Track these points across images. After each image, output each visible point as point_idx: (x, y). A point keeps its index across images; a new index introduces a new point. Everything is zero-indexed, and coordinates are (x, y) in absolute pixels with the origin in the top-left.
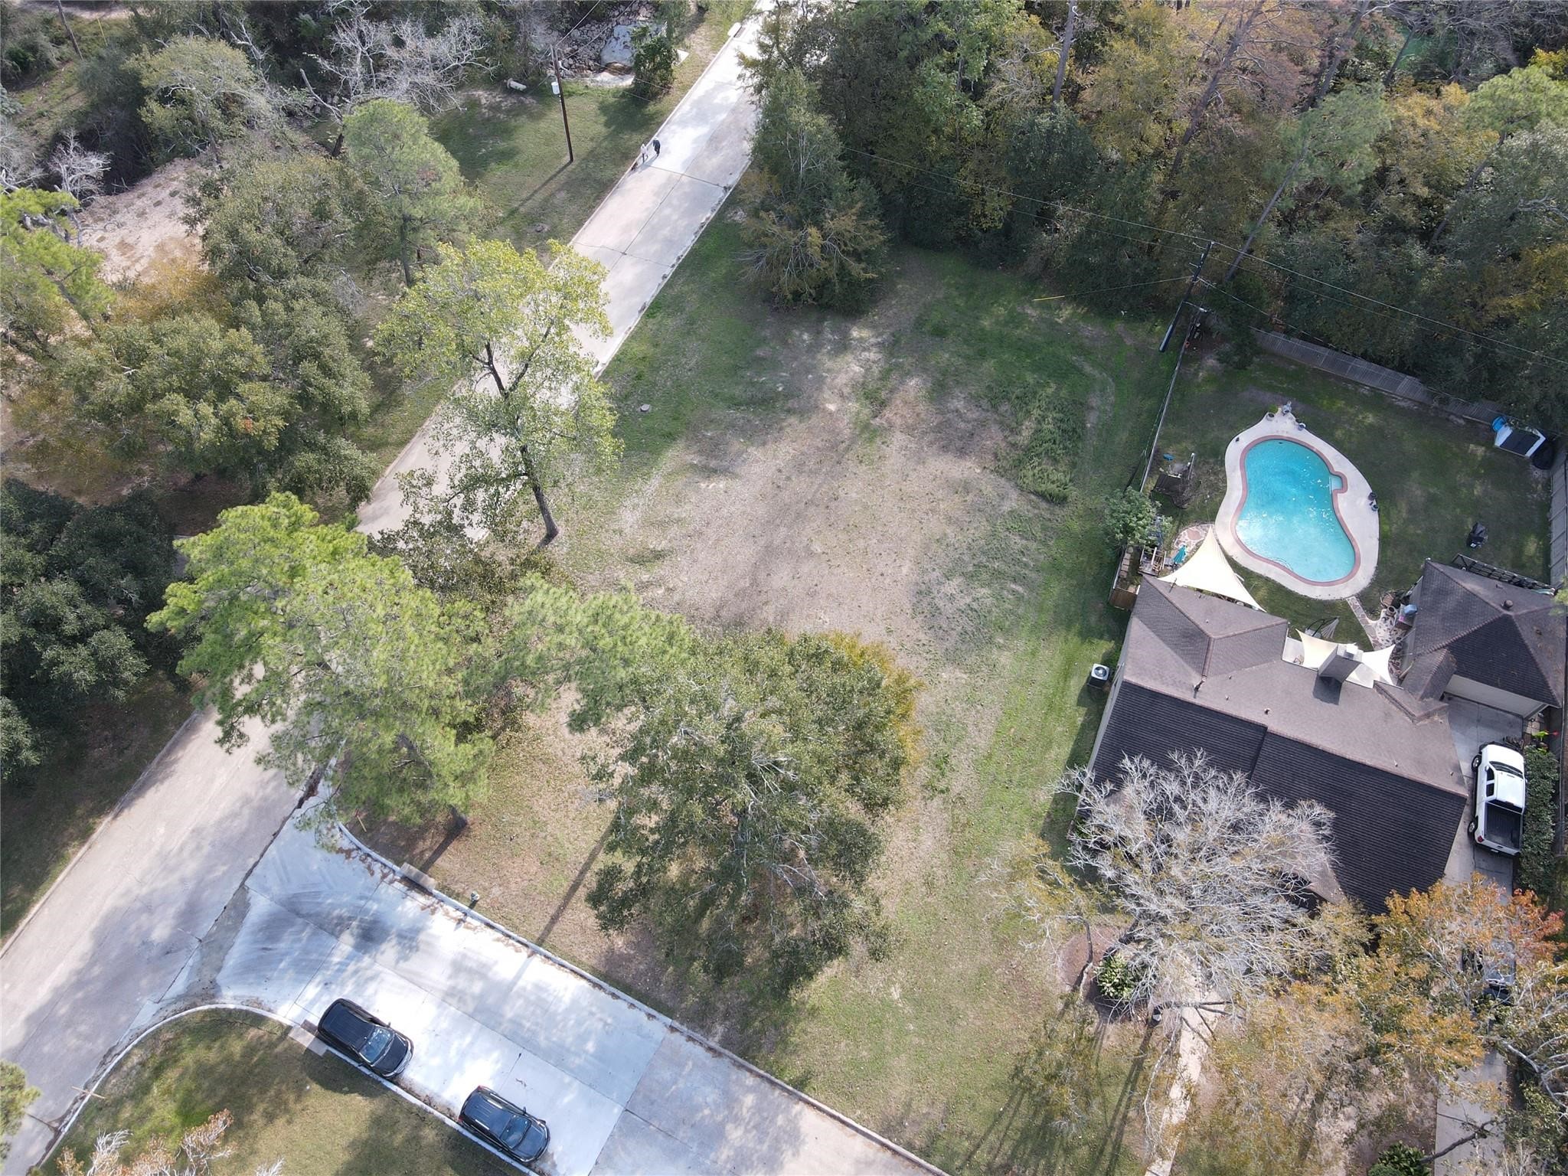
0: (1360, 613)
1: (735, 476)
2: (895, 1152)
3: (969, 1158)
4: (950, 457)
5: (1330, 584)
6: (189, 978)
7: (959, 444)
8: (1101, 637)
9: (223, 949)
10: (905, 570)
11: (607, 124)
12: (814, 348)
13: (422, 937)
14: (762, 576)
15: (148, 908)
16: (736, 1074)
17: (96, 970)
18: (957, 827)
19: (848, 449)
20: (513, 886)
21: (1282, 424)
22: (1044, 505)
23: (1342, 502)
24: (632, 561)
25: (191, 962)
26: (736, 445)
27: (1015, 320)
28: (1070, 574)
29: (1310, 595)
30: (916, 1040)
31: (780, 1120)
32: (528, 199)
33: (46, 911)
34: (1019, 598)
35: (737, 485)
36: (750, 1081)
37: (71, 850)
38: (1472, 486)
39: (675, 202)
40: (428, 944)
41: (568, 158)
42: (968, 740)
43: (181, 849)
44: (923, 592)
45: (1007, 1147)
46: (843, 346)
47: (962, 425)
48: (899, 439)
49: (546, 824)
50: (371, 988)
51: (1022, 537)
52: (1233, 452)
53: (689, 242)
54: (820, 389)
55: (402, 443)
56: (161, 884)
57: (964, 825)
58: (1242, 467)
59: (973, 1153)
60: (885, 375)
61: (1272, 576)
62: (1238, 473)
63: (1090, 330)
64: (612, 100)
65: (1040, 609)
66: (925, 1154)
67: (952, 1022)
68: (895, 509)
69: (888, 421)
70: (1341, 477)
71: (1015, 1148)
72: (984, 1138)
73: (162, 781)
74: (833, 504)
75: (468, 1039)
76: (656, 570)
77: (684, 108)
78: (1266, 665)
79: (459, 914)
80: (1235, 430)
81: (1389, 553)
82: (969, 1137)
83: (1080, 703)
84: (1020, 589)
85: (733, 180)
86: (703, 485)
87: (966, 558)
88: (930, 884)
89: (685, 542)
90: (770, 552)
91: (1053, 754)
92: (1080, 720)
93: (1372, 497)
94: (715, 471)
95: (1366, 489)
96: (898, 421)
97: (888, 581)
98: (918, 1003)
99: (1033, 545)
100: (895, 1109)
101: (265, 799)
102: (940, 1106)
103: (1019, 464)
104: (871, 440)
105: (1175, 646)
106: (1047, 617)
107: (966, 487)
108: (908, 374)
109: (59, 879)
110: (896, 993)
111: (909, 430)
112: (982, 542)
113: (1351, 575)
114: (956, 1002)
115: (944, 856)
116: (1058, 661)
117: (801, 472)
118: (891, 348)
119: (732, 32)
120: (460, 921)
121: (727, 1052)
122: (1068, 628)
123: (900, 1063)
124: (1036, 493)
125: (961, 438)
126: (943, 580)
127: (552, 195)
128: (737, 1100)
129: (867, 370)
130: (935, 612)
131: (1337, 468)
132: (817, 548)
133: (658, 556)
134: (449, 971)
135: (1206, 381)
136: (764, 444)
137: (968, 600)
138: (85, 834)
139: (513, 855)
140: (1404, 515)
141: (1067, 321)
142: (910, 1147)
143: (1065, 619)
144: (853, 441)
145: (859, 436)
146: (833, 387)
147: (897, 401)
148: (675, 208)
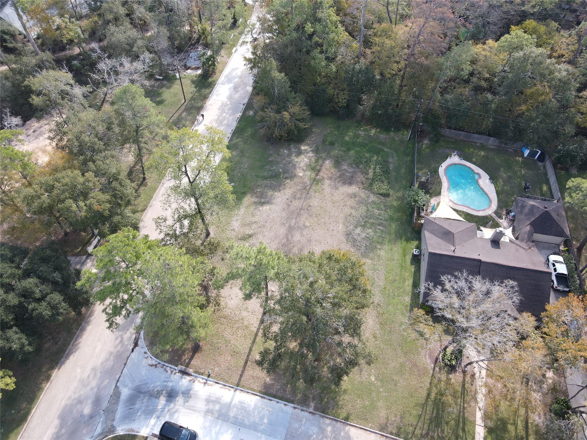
0: (496, 218)
1: (272, 204)
2: (387, 437)
3: (413, 433)
4: (346, 186)
5: (484, 210)
6: (102, 426)
7: (349, 181)
8: (413, 240)
9: (114, 412)
10: (340, 228)
11: (195, 87)
12: (289, 155)
13: (191, 392)
14: (290, 237)
15: (80, 401)
16: (322, 420)
17: (63, 431)
18: (380, 315)
19: (310, 188)
20: (223, 366)
21: (455, 159)
22: (382, 198)
23: (481, 182)
24: (241, 239)
25: (101, 420)
26: (270, 193)
27: (357, 136)
28: (397, 220)
29: (480, 215)
30: (384, 394)
31: (342, 434)
32: (172, 117)
33: (38, 411)
34: (382, 231)
35: (273, 207)
36: (328, 421)
37: (43, 385)
38: (521, 171)
39: (226, 111)
40: (195, 394)
41: (183, 101)
42: (376, 284)
43: (88, 377)
44: (348, 234)
45: (426, 426)
46: (300, 153)
47: (348, 174)
48: (327, 182)
49: (230, 341)
50: (176, 416)
51: (378, 210)
52: (441, 170)
53: (235, 124)
54: (295, 169)
55: (143, 210)
56: (82, 392)
57: (382, 314)
58: (445, 175)
59: (414, 431)
60: (317, 161)
61: (465, 210)
62: (445, 177)
63: (383, 136)
64: (195, 79)
65: (390, 234)
66: (398, 435)
67: (395, 385)
68: (332, 207)
69: (322, 176)
70: (478, 174)
71: (429, 426)
72: (417, 425)
73: (75, 352)
74: (309, 208)
75: (218, 427)
76: (251, 241)
77: (222, 79)
78: (473, 240)
79: (204, 381)
80: (440, 163)
81: (500, 197)
82: (412, 425)
83: (412, 264)
84: (382, 228)
85: (246, 101)
86: (261, 208)
87: (361, 220)
88: (375, 337)
89: (259, 230)
90: (291, 229)
91: (407, 283)
92: (413, 270)
93: (490, 179)
94: (264, 203)
95: (488, 177)
96: (325, 176)
97: (335, 232)
98: (381, 381)
99: (382, 212)
100: (383, 421)
101: (118, 352)
102: (399, 416)
103: (371, 185)
104: (317, 184)
105: (441, 238)
106: (393, 236)
107: (354, 195)
108: (325, 159)
109: (41, 397)
110: (373, 378)
111: (330, 178)
112: (365, 214)
113: (490, 206)
114: (395, 377)
115: (378, 326)
116: (400, 251)
117: (295, 199)
118: (316, 151)
119: (233, 51)
120: (205, 383)
121: (317, 412)
122: (401, 239)
123: (381, 404)
124: (379, 194)
125: (349, 179)
126: (354, 229)
127: (181, 114)
128: (324, 430)
129: (310, 160)
130: (355, 240)
131: (476, 171)
132: (307, 224)
133: (250, 236)
134: (205, 403)
135: (426, 148)
136: (280, 190)
137: (365, 234)
138: (48, 378)
139: (220, 355)
140: (502, 183)
141: (374, 134)
142: (391, 434)
143: (399, 236)
144: (311, 185)
145: (313, 183)
146: (299, 168)
147: (323, 169)
148: (227, 113)
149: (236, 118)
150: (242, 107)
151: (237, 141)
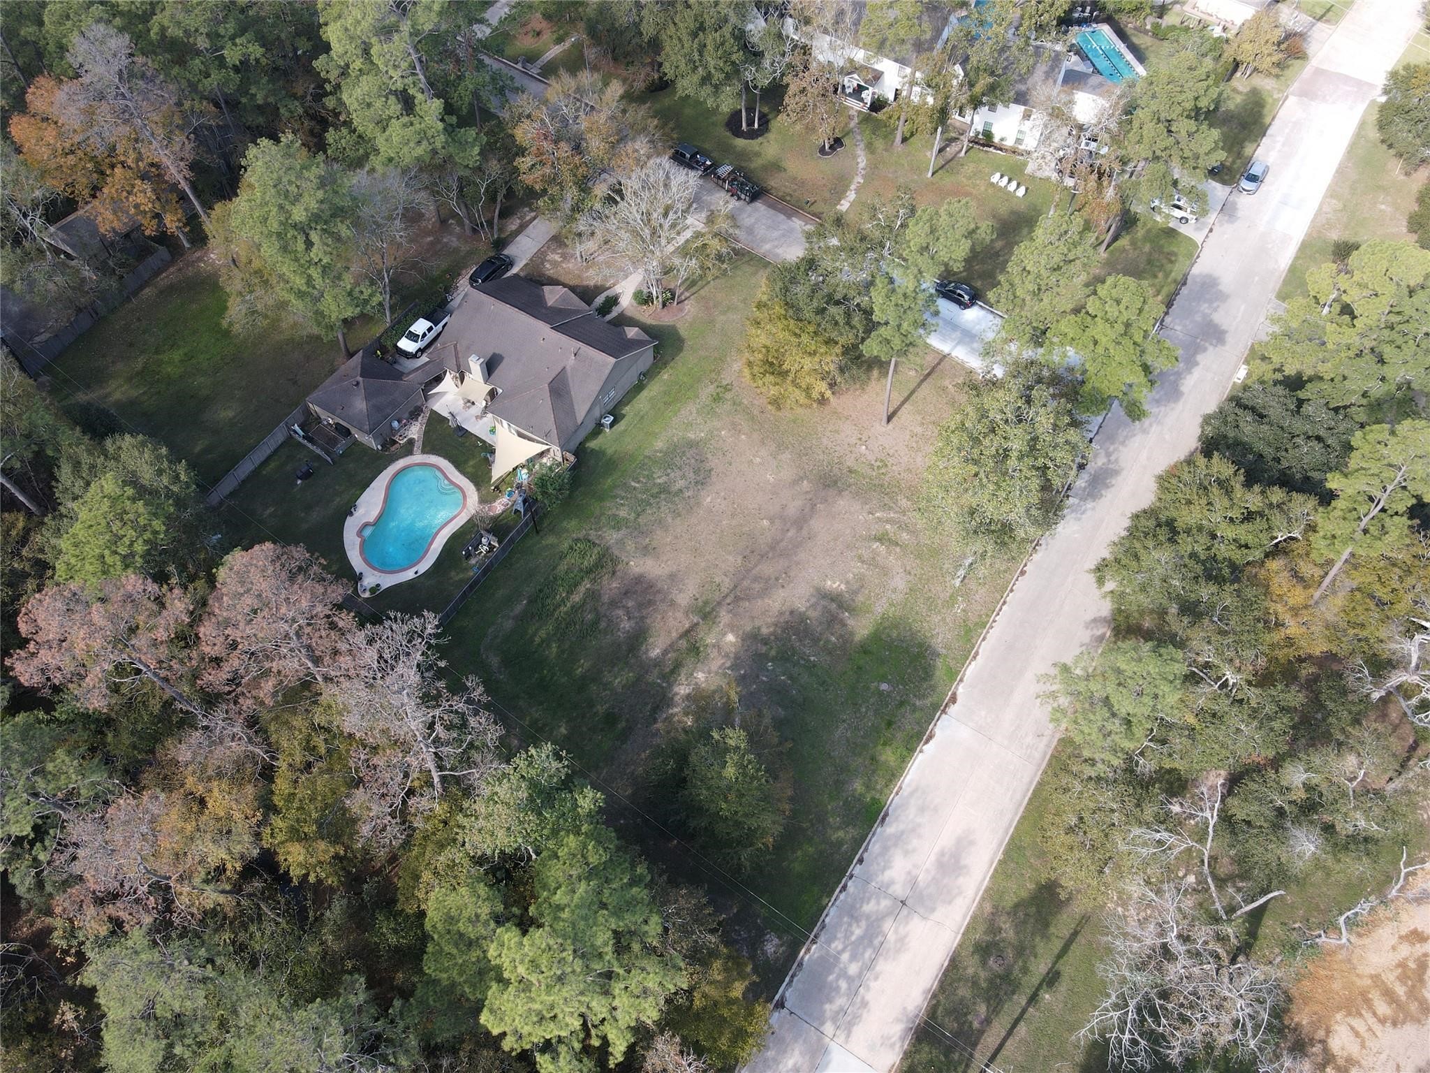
0: (419, 443)
1: (818, 590)
4: (649, 577)
7: (638, 587)
19: (726, 597)
21: (373, 581)
23: (372, 517)
26: (813, 614)
35: (818, 581)
42: (699, 406)
52: (424, 566)
54: (737, 658)
58: (426, 554)
60: (677, 666)
69: (687, 618)
70: (360, 533)
81: (370, 477)
86: (843, 587)
93: (351, 514)
95: (349, 521)
96: (679, 615)
104: (706, 603)
107: (646, 550)
108: (657, 663)
113: (406, 467)
122: (610, 459)
130: (697, 472)
131: (357, 541)
132: (766, 523)
133: (880, 539)
143: (610, 464)
144: (719, 603)
145: (713, 609)
146: (727, 655)
147: (674, 635)
148: (844, 974)
149: (822, 938)
150: (790, 992)
151: (841, 834)
